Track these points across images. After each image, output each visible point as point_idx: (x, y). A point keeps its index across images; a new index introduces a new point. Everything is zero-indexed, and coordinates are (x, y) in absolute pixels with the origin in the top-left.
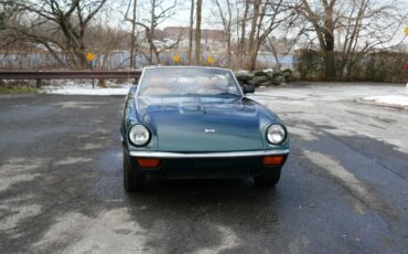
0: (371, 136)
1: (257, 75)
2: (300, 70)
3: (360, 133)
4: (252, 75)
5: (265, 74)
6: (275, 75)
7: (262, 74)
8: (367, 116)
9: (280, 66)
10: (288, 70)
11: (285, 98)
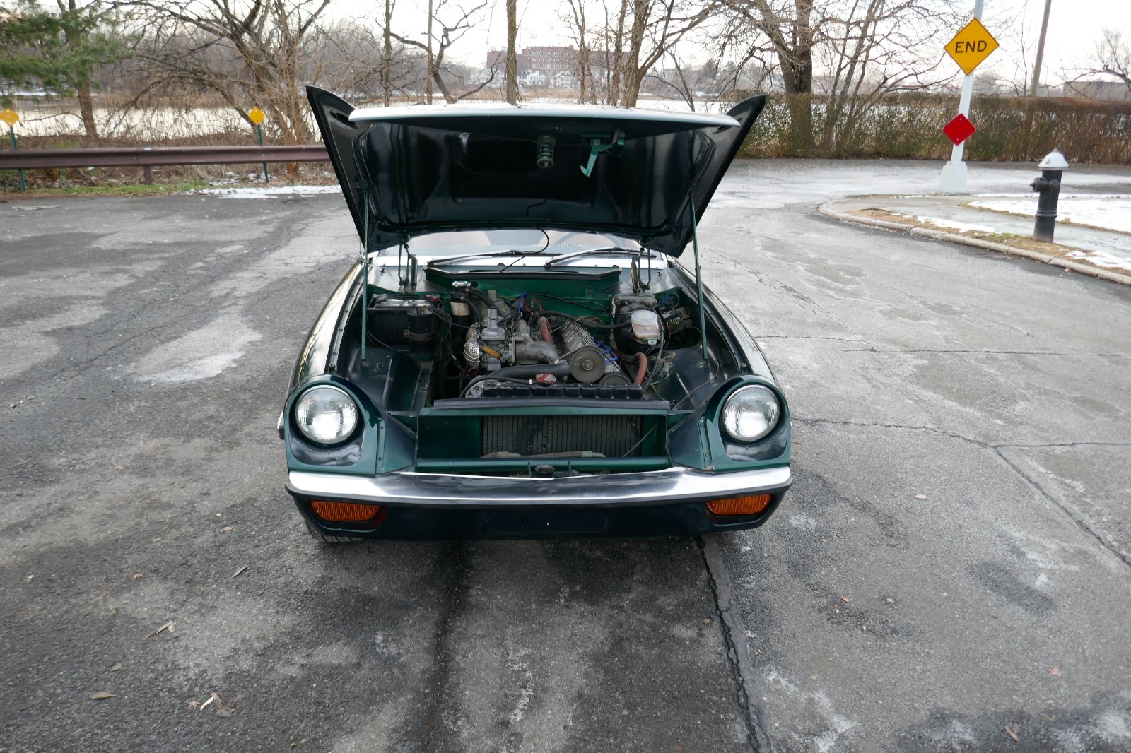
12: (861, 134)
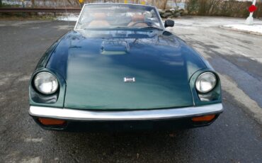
0: (246, 56)
1: (167, 12)
2: (188, 9)
3: (237, 52)
4: (164, 12)
5: (171, 12)
6: (176, 12)
7: (169, 11)
8: (233, 38)
9: (178, 7)
10: (182, 10)
11: (181, 25)
12: (218, 10)
